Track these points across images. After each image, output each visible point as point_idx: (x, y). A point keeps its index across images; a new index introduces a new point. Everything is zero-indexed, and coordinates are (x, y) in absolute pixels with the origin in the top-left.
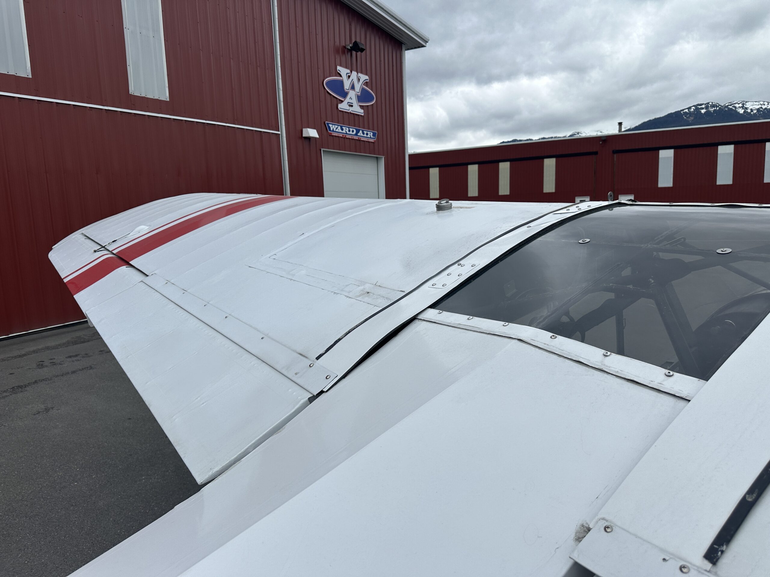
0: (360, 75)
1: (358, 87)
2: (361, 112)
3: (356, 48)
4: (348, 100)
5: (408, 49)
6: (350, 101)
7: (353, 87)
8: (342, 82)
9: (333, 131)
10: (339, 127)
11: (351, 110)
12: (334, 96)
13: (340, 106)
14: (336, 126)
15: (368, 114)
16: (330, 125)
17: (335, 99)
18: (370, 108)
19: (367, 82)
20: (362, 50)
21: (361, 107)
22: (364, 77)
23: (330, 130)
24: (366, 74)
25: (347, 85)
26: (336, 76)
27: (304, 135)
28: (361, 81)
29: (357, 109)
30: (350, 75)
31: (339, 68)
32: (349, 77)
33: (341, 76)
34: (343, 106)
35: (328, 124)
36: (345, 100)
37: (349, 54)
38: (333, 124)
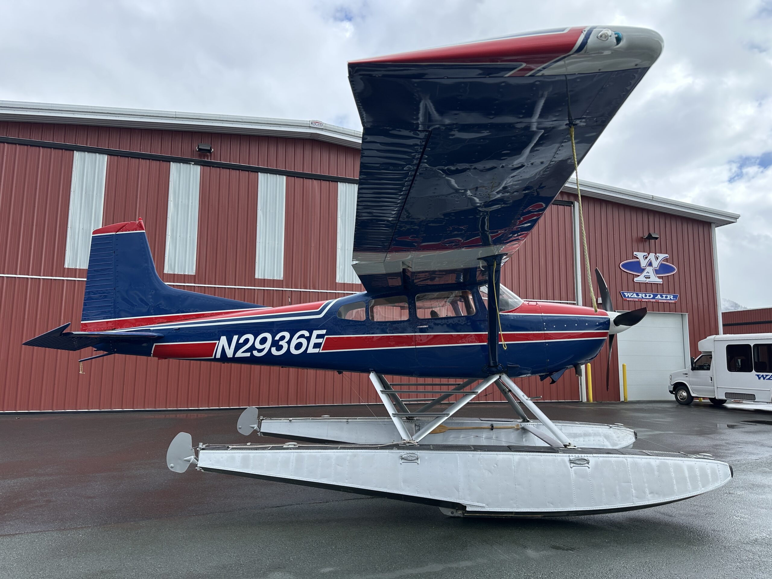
0: (657, 254)
1: (656, 263)
2: (659, 281)
3: (651, 237)
4: (645, 273)
6: (648, 274)
7: (650, 264)
8: (639, 263)
10: (635, 294)
12: (629, 273)
14: (631, 294)
15: (668, 282)
16: (625, 294)
17: (631, 275)
18: (671, 277)
19: (667, 259)
21: (659, 277)
22: (663, 256)
23: (625, 297)
24: (666, 253)
25: (643, 263)
26: (632, 259)
27: (598, 302)
29: (654, 279)
30: (647, 256)
31: (635, 253)
33: (638, 258)
35: (623, 293)
36: (641, 274)
37: (647, 242)
38: (628, 293)
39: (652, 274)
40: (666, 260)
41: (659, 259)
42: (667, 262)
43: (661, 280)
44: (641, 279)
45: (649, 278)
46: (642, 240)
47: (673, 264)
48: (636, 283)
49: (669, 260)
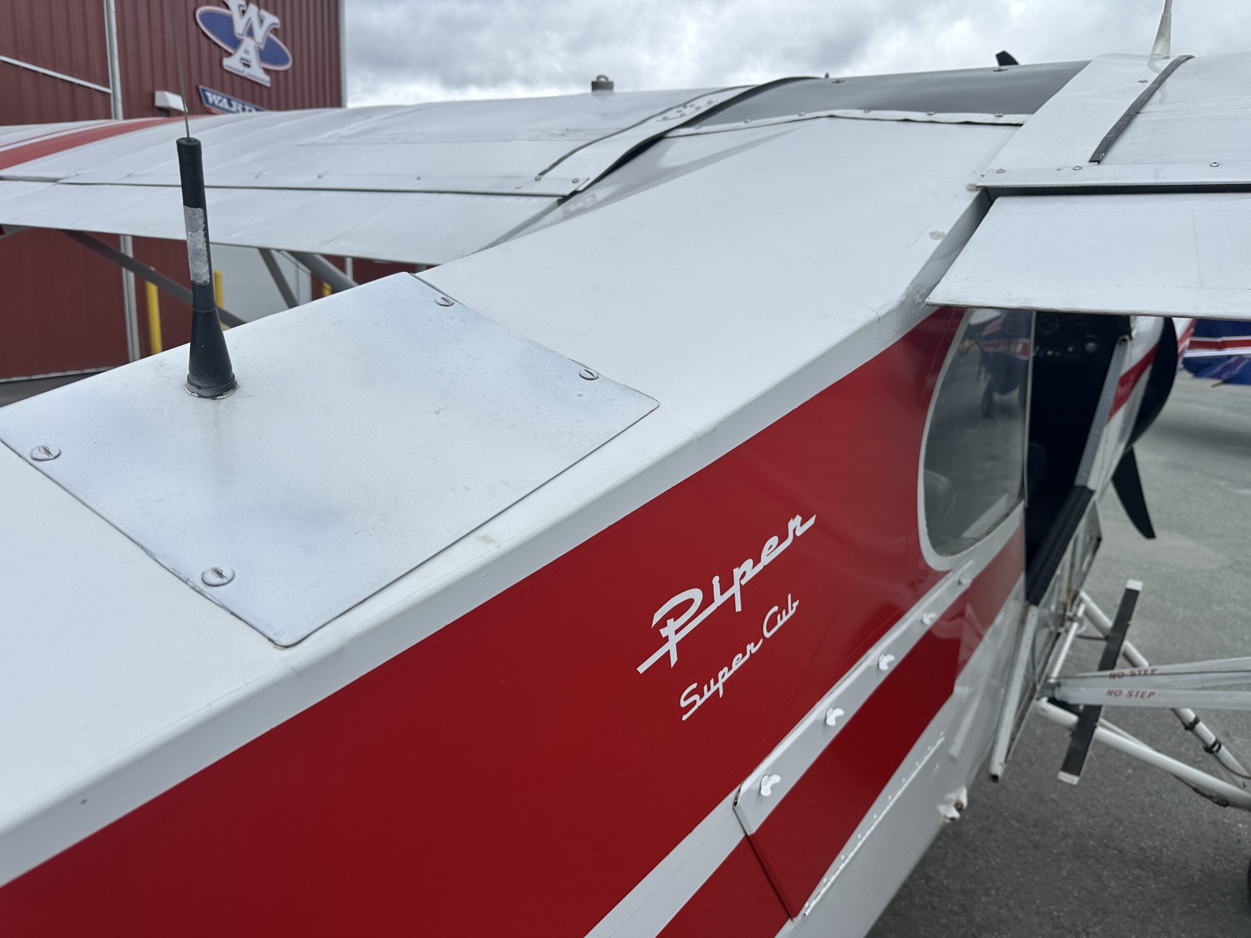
0: (263, 12)
1: (260, 34)
2: (265, 80)
4: (240, 53)
6: (245, 56)
7: (250, 33)
8: (229, 20)
9: (213, 104)
10: (225, 101)
11: (246, 72)
12: (214, 42)
13: (227, 62)
14: (219, 98)
15: (278, 85)
16: (209, 94)
17: (217, 49)
18: (281, 76)
19: (275, 29)
21: (267, 71)
22: (271, 19)
23: (208, 102)
24: (275, 13)
25: (239, 27)
26: (218, 5)
27: (158, 103)
29: (257, 72)
30: (244, 8)
32: (244, 12)
33: (227, 7)
35: (204, 91)
36: (235, 52)
38: (213, 93)
39: (253, 58)
40: (275, 31)
41: (266, 24)
42: (276, 35)
43: (267, 79)
44: (232, 63)
45: (249, 66)
47: (285, 43)
48: (227, 72)
49: (281, 33)
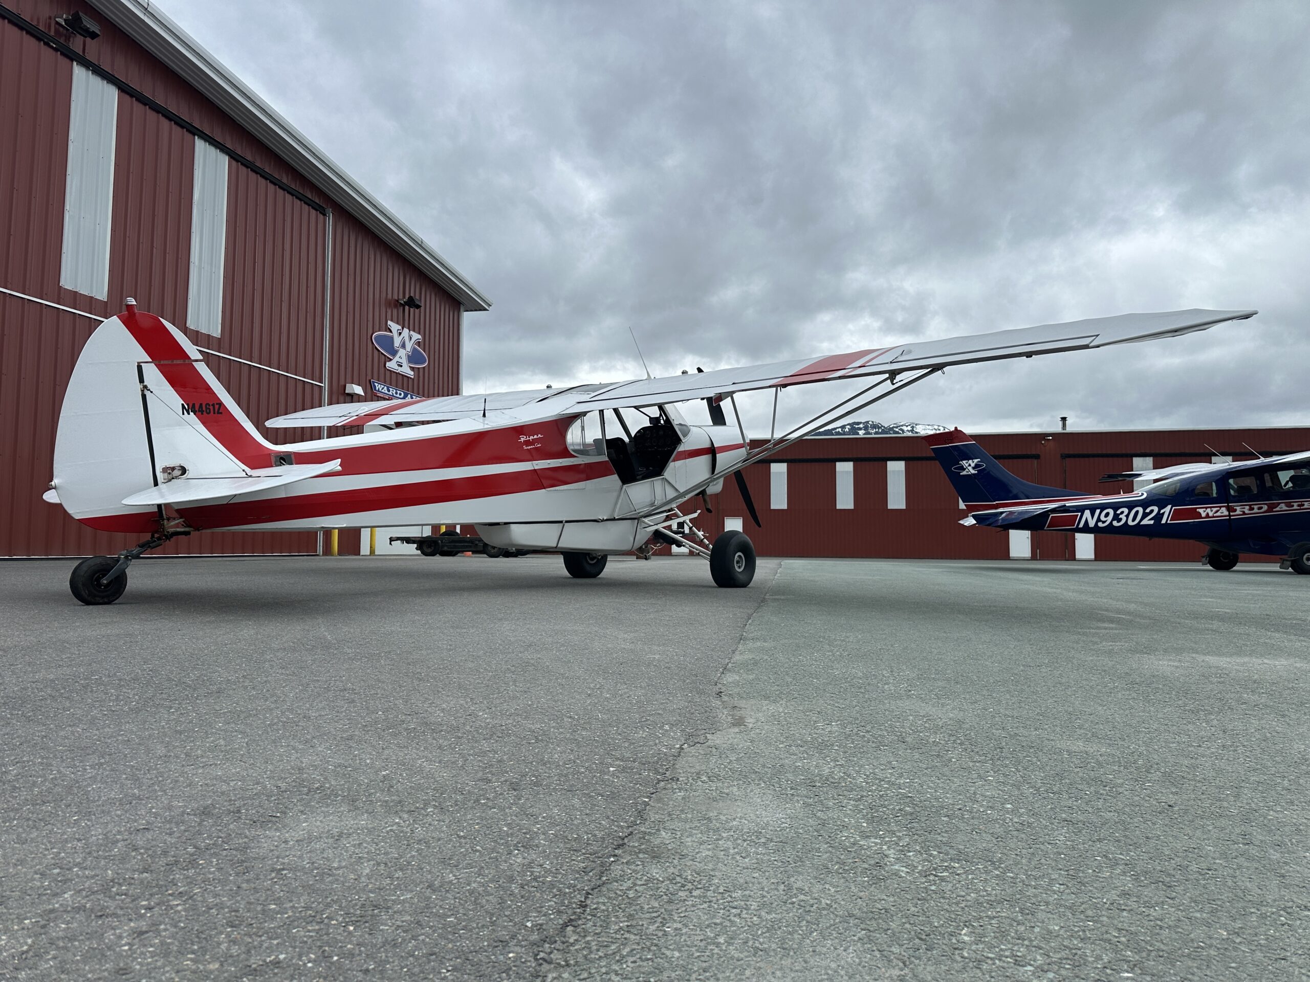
0: (412, 333)
1: (409, 346)
2: (411, 374)
3: (412, 303)
4: (397, 359)
5: (467, 311)
6: (400, 360)
7: (403, 346)
8: (391, 339)
9: (379, 391)
10: (385, 388)
11: (400, 370)
12: (382, 354)
13: (388, 364)
14: (382, 386)
15: (419, 377)
16: (376, 384)
17: (383, 356)
18: (421, 371)
19: (419, 342)
20: (418, 307)
22: (416, 336)
23: (375, 390)
24: (419, 333)
25: (397, 342)
26: (386, 331)
27: (347, 392)
28: (413, 340)
29: (406, 370)
30: (401, 331)
31: (389, 323)
32: (400, 334)
33: (391, 331)
34: (392, 365)
35: (374, 382)
36: (394, 358)
37: (402, 308)
38: (378, 384)
39: (404, 361)
40: (419, 344)
42: (419, 346)
43: (412, 373)
45: (401, 366)
46: (397, 304)
47: (424, 350)
48: (388, 370)
49: (422, 344)
